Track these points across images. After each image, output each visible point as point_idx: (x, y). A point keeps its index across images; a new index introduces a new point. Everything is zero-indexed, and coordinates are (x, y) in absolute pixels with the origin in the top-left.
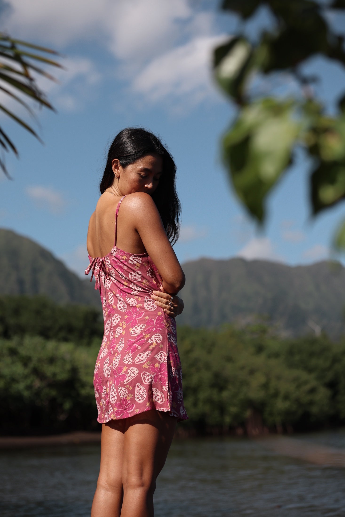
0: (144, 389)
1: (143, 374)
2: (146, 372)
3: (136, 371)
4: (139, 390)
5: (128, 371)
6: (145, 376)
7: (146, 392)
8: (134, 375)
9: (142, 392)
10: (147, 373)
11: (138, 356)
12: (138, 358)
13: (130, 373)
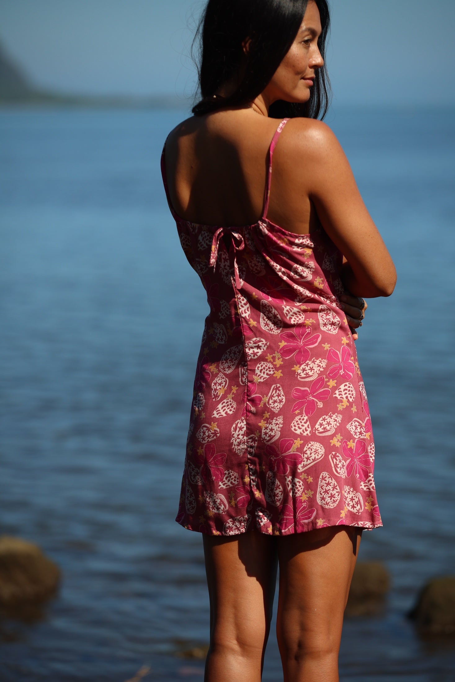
0: (336, 485)
2: (337, 454)
3: (319, 450)
4: (325, 485)
5: (305, 449)
6: (337, 460)
7: (339, 490)
8: (317, 457)
9: (332, 490)
12: (321, 424)
13: (308, 452)
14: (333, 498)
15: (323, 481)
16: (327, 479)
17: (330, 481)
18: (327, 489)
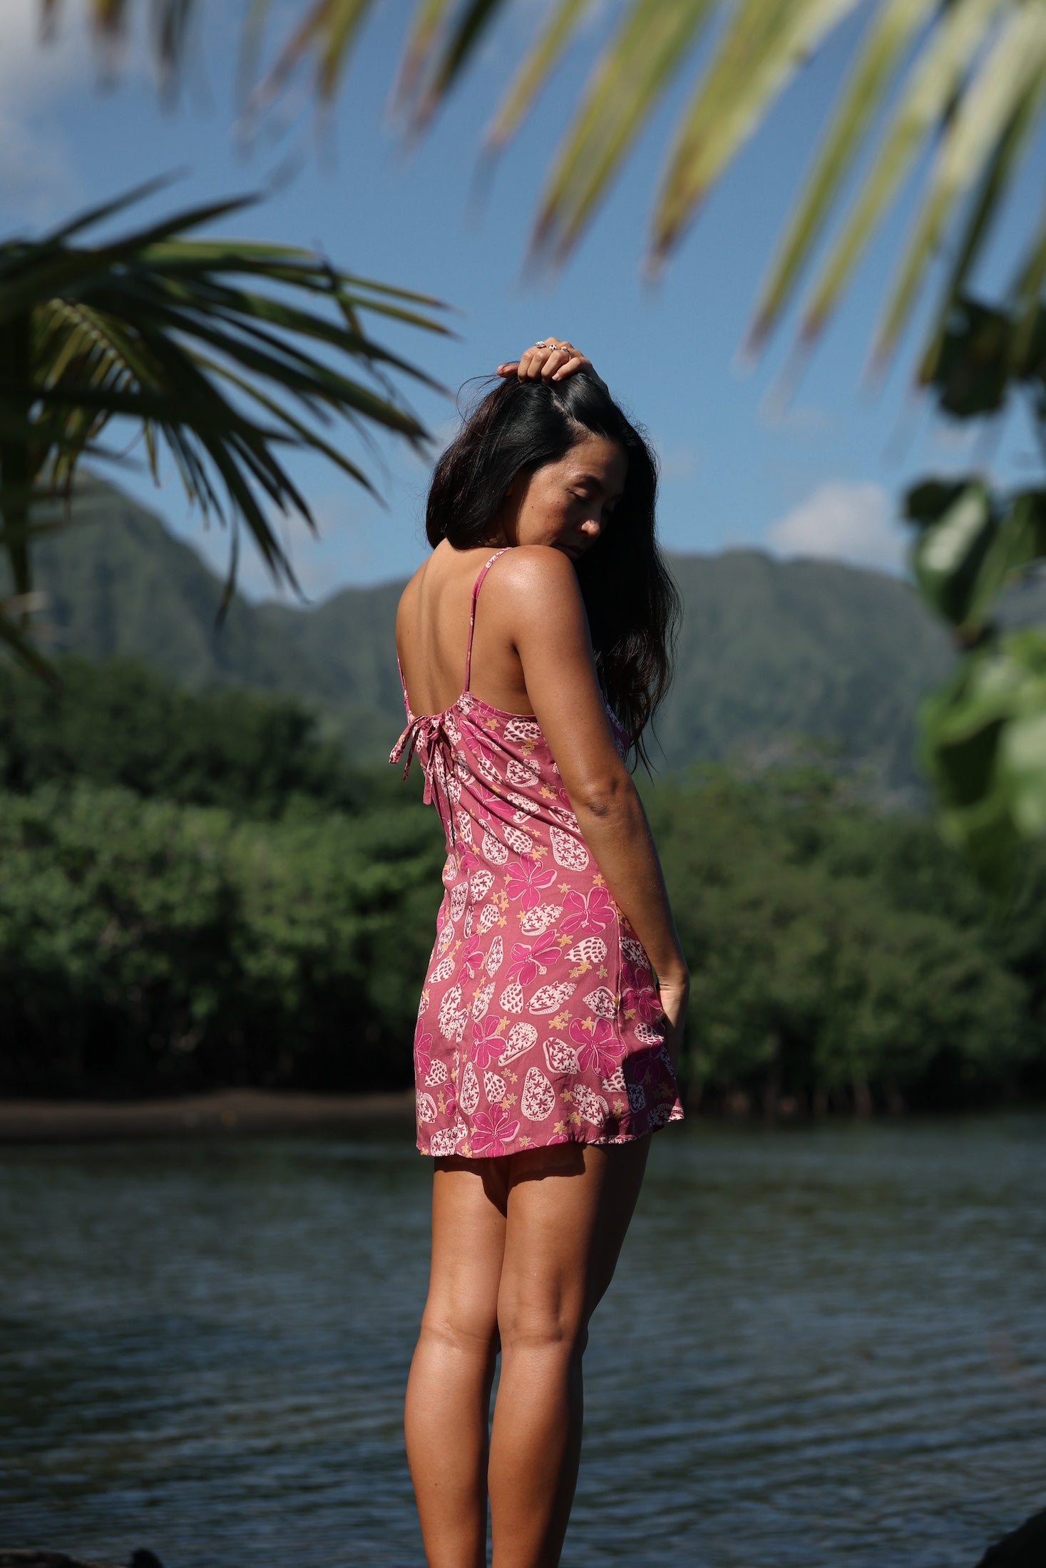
0: (548, 1086)
1: (549, 1044)
2: (557, 1040)
3: (531, 1035)
4: (534, 1086)
5: (511, 1032)
6: (554, 1049)
7: (554, 1094)
8: (525, 1045)
9: (542, 1093)
10: (561, 1042)
11: (538, 993)
12: (539, 999)
13: (514, 1037)
14: (543, 1106)
15: (531, 1080)
16: (536, 1077)
17: (541, 1081)
18: (535, 1093)
